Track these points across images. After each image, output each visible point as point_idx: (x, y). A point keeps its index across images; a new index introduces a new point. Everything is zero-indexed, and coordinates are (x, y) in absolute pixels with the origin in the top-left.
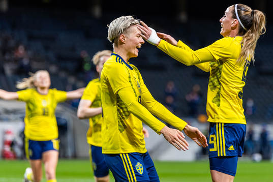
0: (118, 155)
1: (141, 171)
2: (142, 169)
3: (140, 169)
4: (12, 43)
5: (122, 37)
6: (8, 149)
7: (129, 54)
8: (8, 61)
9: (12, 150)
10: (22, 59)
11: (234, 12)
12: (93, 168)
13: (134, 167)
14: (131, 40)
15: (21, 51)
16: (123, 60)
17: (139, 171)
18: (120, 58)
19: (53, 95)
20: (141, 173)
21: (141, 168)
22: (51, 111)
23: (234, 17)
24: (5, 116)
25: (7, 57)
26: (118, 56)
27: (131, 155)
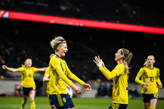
0: (56, 95)
3: (65, 100)
5: (58, 48)
6: (17, 92)
9: (19, 92)
11: (122, 52)
12: (50, 102)
13: (62, 100)
14: (62, 49)
16: (59, 57)
18: (58, 56)
19: (33, 69)
22: (32, 75)
23: (122, 54)
24: (17, 78)
26: (57, 55)
27: (61, 95)
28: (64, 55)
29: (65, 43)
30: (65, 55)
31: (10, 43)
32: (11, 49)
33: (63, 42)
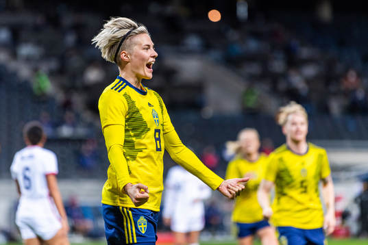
1: (143, 229)
2: (146, 226)
3: (143, 226)
4: (339, 68)
5: (124, 54)
7: (138, 76)
8: (335, 94)
10: (354, 91)
15: (352, 77)
17: (141, 228)
18: (125, 81)
20: (143, 232)
21: (144, 224)
25: (333, 88)
26: (122, 79)
28: (148, 74)
29: (142, 32)
30: (153, 73)
31: (305, 52)
32: (310, 71)
33: (136, 31)
